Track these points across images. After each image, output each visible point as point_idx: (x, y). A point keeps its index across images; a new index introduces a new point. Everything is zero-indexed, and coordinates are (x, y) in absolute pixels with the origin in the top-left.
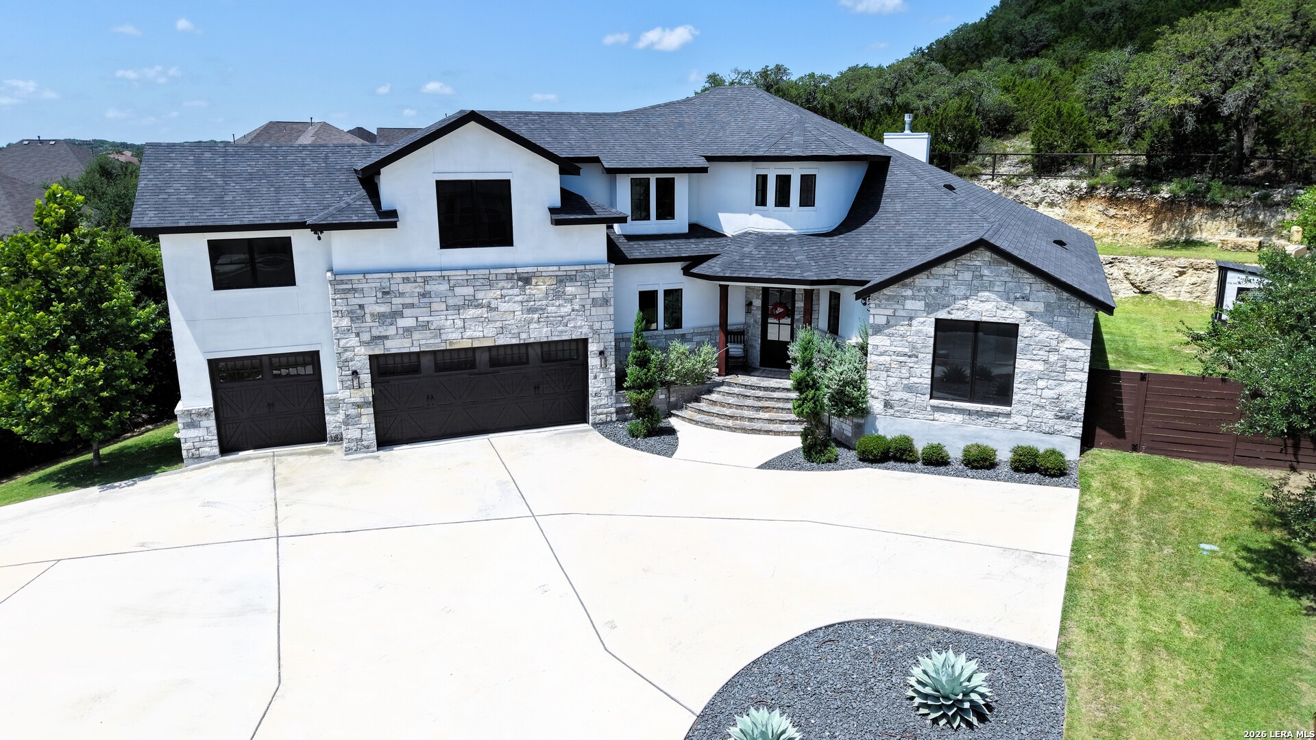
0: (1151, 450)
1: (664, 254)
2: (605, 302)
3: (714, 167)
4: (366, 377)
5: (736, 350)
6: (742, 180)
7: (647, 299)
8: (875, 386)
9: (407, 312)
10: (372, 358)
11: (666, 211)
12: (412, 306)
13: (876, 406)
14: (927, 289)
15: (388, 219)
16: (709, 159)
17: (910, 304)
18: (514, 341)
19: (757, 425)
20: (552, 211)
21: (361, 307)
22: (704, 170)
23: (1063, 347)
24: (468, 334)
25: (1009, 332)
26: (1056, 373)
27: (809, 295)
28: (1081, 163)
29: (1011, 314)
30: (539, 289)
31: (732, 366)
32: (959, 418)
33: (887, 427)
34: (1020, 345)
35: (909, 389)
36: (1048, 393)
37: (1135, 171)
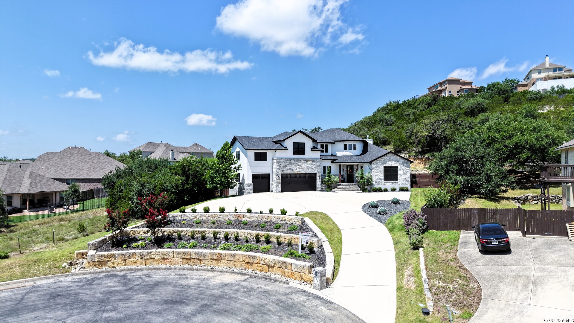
0: (422, 187)
1: (328, 159)
2: (320, 166)
3: (336, 143)
4: (281, 178)
5: (342, 179)
6: (341, 145)
7: (324, 168)
8: (374, 179)
9: (287, 166)
10: (281, 174)
11: (327, 151)
12: (288, 165)
13: (374, 183)
14: (382, 161)
15: (286, 149)
16: (335, 141)
17: (379, 164)
18: (304, 173)
19: (351, 190)
20: (311, 148)
21: (281, 164)
22: (334, 143)
23: (406, 169)
24: (297, 171)
25: (397, 167)
26: (405, 174)
27: (358, 165)
28: (406, 150)
29: (396, 164)
30: (309, 163)
31: (342, 181)
32: (389, 184)
33: (376, 186)
34: (398, 169)
35: (380, 179)
36: (404, 178)
37: (419, 152)
